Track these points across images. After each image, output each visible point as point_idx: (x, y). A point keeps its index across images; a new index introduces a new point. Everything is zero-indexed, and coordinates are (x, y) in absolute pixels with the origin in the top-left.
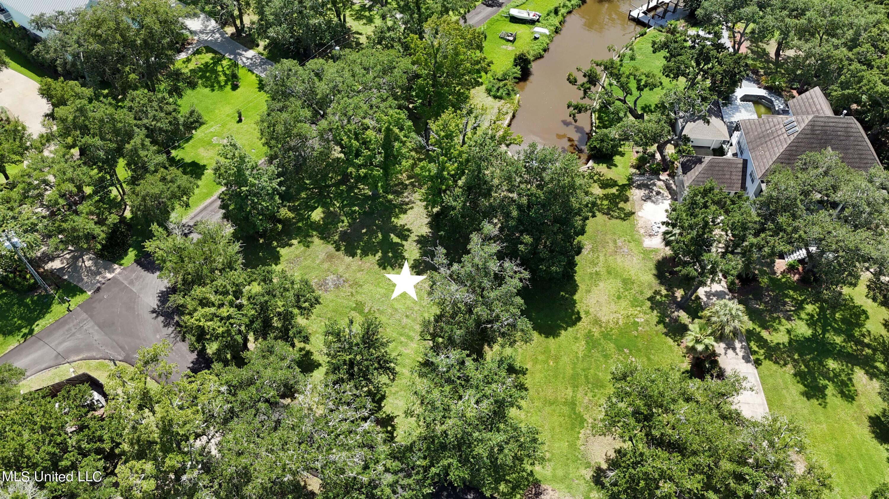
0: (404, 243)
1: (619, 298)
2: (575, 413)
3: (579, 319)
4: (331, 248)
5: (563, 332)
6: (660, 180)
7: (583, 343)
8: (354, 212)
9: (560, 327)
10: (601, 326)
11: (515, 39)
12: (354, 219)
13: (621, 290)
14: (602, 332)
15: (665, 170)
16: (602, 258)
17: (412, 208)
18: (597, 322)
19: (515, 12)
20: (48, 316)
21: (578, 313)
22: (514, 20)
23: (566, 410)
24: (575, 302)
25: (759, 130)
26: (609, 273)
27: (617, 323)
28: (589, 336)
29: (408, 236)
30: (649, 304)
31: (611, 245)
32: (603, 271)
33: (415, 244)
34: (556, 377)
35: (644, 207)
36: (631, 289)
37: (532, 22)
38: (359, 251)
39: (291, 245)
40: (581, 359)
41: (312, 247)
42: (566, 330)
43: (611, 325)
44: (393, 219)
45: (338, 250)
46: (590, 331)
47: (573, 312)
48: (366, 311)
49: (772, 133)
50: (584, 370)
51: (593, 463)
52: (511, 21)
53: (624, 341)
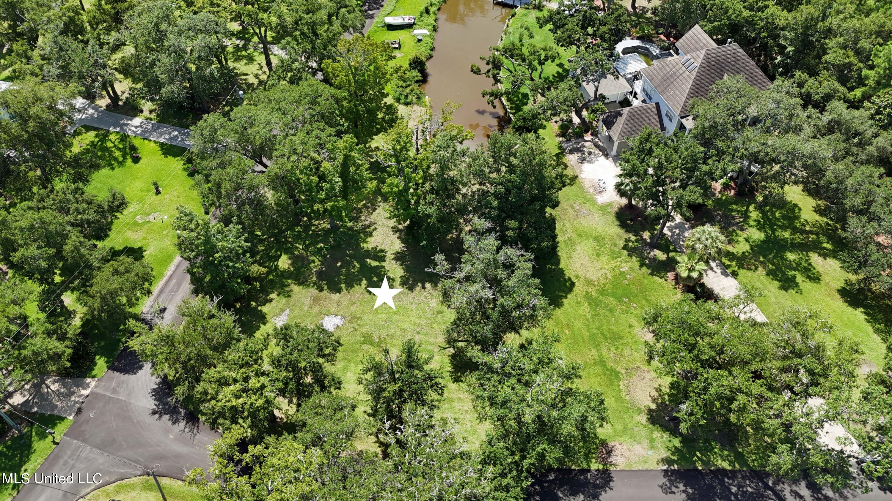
0: (383, 264)
1: (598, 255)
2: (608, 370)
3: (573, 284)
4: (314, 291)
5: (564, 300)
6: (586, 141)
7: (586, 305)
8: (321, 249)
9: (561, 297)
10: (594, 285)
11: (400, 46)
12: (324, 256)
13: (597, 248)
14: (597, 290)
15: (587, 131)
16: (568, 225)
17: (375, 229)
18: (589, 282)
19: (390, 20)
20: (33, 457)
21: (570, 279)
22: (391, 27)
23: (598, 369)
24: (562, 271)
25: (662, 74)
26: (580, 236)
27: (607, 278)
28: (588, 297)
29: (385, 256)
30: (625, 252)
31: (570, 210)
32: (574, 236)
33: (394, 262)
34: (576, 343)
35: (583, 169)
36: (605, 244)
37: (410, 26)
38: (343, 286)
39: (271, 301)
40: (591, 320)
41: (294, 296)
42: (566, 298)
43: (603, 281)
44: (362, 245)
45: (321, 290)
46: (587, 293)
47: (565, 281)
48: (376, 340)
49: (674, 73)
50: (598, 329)
51: (643, 408)
52: (388, 30)
53: (620, 292)
